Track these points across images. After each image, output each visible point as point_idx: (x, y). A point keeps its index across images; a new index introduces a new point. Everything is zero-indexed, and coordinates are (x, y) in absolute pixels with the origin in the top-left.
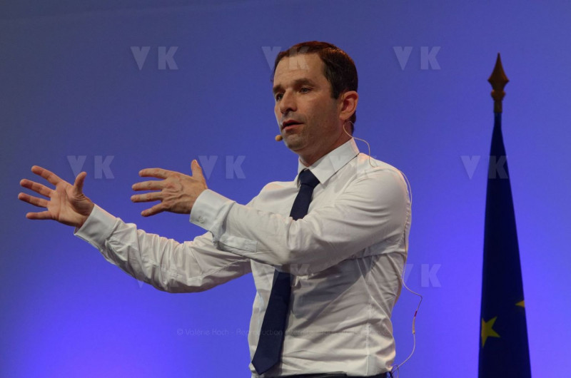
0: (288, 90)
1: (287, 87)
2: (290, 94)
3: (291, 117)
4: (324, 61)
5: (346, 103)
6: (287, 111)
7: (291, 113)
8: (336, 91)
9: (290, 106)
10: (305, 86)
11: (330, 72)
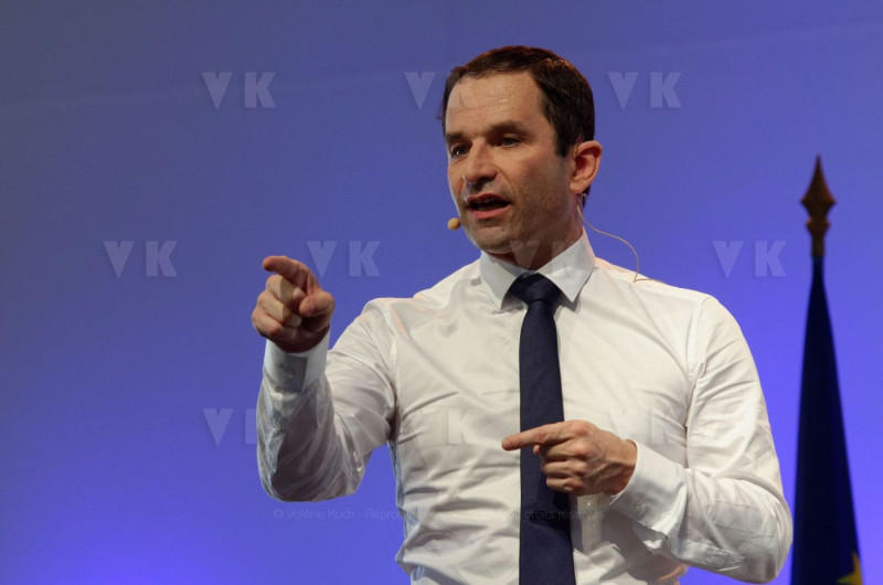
0: (478, 143)
1: (476, 135)
2: (482, 151)
3: (488, 190)
4: (542, 86)
5: (581, 162)
6: (480, 181)
7: (487, 185)
8: (564, 143)
9: (485, 171)
10: (509, 135)
11: (552, 108)
